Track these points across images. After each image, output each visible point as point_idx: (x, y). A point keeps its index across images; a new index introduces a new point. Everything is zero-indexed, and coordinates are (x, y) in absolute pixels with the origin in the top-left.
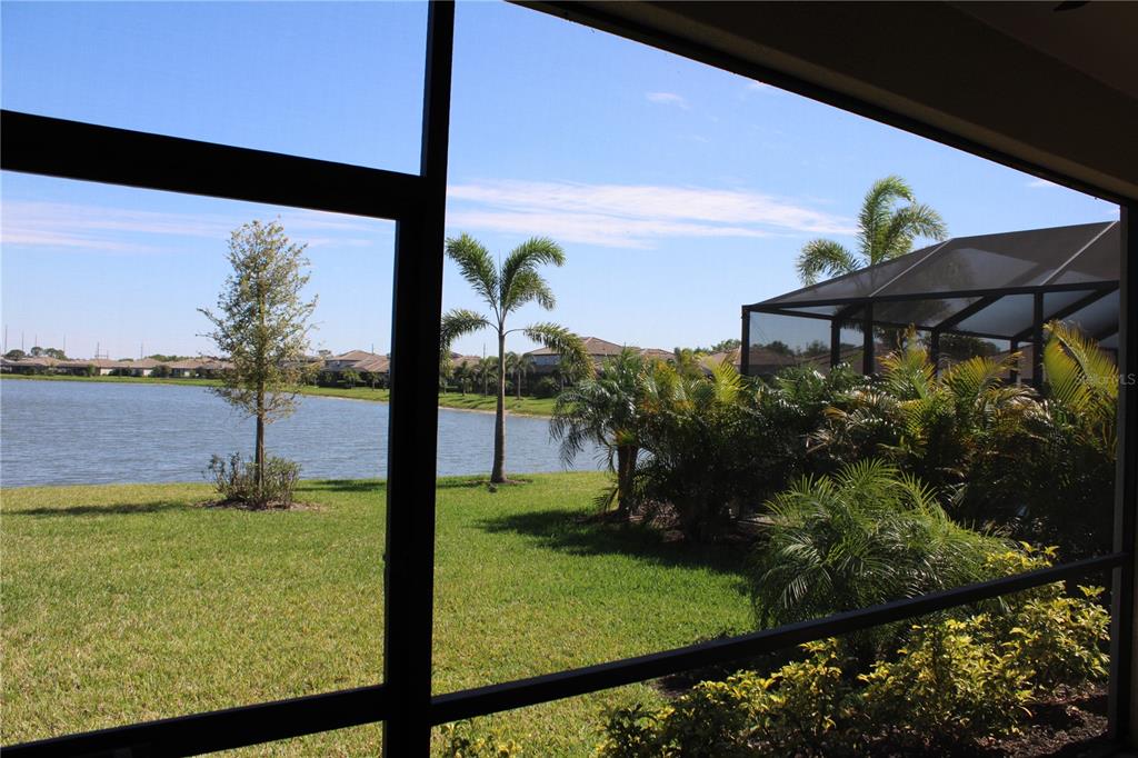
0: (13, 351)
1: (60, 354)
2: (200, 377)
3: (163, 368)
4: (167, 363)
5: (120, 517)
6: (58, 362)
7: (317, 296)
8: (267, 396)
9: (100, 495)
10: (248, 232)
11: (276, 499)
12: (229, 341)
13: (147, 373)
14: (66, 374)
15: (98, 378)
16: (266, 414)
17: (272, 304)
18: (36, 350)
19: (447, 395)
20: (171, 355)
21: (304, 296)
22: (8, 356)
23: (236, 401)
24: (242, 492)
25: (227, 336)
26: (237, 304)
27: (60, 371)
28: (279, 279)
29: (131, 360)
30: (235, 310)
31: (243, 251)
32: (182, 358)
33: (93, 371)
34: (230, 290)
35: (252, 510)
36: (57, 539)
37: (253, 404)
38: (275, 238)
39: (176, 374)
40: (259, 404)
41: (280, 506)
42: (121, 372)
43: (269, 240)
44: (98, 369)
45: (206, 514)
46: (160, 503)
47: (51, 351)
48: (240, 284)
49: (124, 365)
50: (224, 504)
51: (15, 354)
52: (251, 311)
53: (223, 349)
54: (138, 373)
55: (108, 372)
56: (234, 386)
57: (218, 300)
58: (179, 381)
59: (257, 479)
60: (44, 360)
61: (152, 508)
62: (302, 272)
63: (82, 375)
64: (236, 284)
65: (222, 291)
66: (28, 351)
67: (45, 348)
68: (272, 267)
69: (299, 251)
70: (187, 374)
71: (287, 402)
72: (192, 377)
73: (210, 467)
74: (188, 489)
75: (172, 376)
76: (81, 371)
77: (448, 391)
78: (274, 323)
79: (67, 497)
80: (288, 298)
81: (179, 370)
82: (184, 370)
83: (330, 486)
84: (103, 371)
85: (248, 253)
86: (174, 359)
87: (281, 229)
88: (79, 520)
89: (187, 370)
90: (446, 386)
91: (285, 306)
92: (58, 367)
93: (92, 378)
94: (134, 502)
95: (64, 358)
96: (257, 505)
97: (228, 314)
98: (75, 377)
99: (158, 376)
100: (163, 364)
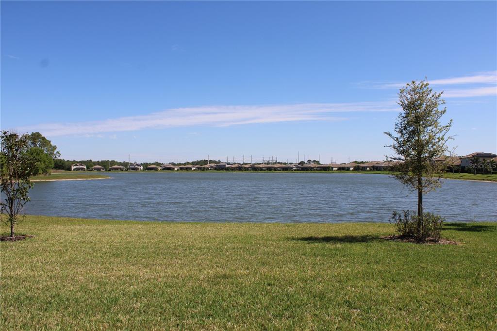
0: (301, 162)
1: (318, 162)
2: (373, 170)
3: (358, 166)
4: (359, 165)
5: (348, 245)
6: (317, 166)
7: (451, 120)
8: (424, 179)
9: (337, 229)
10: (409, 88)
11: (429, 236)
12: (401, 149)
13: (352, 169)
14: (320, 170)
15: (332, 172)
16: (424, 189)
17: (426, 127)
18: (309, 161)
19: (493, 175)
20: (361, 161)
21: (443, 121)
22: (299, 164)
23: (406, 182)
24: (410, 231)
25: (400, 146)
26: (405, 128)
27: (318, 169)
28: (428, 112)
29: (345, 164)
30: (404, 132)
31: (407, 99)
32: (365, 162)
33: (331, 169)
34: (400, 121)
35: (418, 243)
36: (318, 258)
37: (416, 183)
38: (425, 90)
39: (364, 169)
40: (420, 183)
41: (432, 241)
42: (342, 169)
43: (421, 91)
44: (333, 168)
45: (392, 243)
46: (367, 236)
47: (314, 161)
48: (406, 117)
49: (342, 166)
50: (402, 238)
51: (302, 163)
52: (413, 132)
53: (399, 154)
54: (348, 169)
55: (336, 169)
56: (406, 174)
57: (395, 127)
58: (365, 172)
59: (419, 225)
60: (312, 165)
61: (364, 239)
62: (440, 108)
63: (327, 170)
64: (404, 117)
65: (397, 122)
66: (306, 162)
67: (312, 160)
68: (424, 106)
69: (439, 96)
70: (368, 169)
71: (436, 182)
72: (370, 170)
73: (393, 218)
74: (379, 227)
75: (362, 170)
76: (326, 169)
77: (493, 173)
78: (427, 137)
79: (322, 231)
80: (434, 123)
81: (364, 167)
82: (367, 167)
83: (454, 227)
84: (334, 169)
85: (410, 101)
86: (362, 162)
87: (427, 84)
88: (329, 245)
89: (368, 167)
90: (492, 171)
91: (432, 127)
92: (318, 168)
93: (330, 171)
94: (354, 234)
95: (320, 164)
96: (420, 240)
97: (400, 134)
98: (324, 171)
99: (356, 170)
100: (358, 165)
